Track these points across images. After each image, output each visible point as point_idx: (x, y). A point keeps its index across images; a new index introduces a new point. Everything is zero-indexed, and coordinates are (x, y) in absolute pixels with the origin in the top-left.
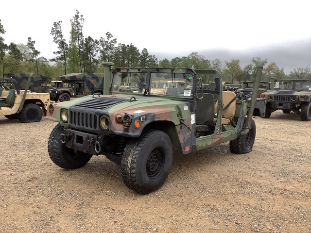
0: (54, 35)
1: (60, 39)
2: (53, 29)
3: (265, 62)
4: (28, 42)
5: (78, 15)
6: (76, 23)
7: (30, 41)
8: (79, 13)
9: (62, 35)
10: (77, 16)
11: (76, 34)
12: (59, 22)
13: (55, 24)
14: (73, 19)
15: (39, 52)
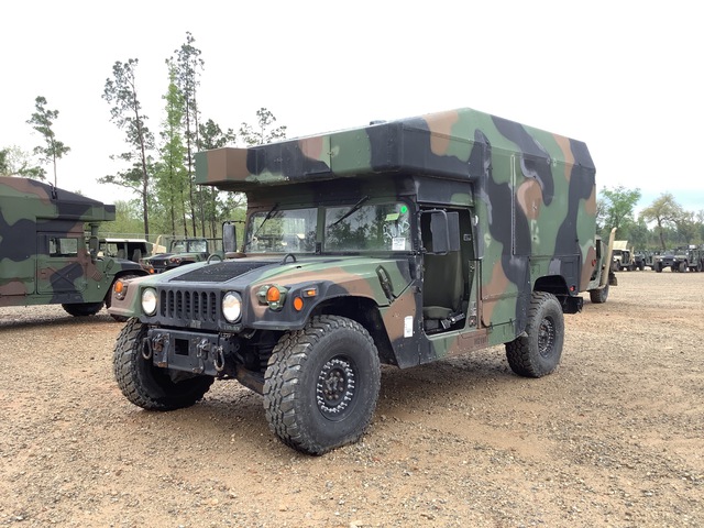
0: (113, 102)
1: (130, 113)
2: (109, 83)
3: (635, 196)
4: (35, 111)
5: (192, 45)
6: (183, 71)
7: (42, 109)
8: (193, 40)
9: (136, 102)
10: (187, 50)
11: (180, 101)
12: (131, 61)
13: (117, 69)
14: (176, 57)
15: (68, 149)
